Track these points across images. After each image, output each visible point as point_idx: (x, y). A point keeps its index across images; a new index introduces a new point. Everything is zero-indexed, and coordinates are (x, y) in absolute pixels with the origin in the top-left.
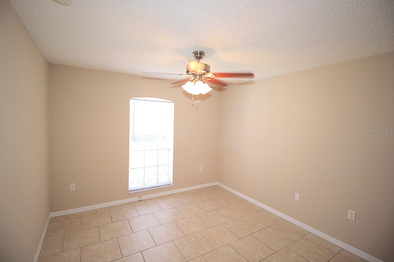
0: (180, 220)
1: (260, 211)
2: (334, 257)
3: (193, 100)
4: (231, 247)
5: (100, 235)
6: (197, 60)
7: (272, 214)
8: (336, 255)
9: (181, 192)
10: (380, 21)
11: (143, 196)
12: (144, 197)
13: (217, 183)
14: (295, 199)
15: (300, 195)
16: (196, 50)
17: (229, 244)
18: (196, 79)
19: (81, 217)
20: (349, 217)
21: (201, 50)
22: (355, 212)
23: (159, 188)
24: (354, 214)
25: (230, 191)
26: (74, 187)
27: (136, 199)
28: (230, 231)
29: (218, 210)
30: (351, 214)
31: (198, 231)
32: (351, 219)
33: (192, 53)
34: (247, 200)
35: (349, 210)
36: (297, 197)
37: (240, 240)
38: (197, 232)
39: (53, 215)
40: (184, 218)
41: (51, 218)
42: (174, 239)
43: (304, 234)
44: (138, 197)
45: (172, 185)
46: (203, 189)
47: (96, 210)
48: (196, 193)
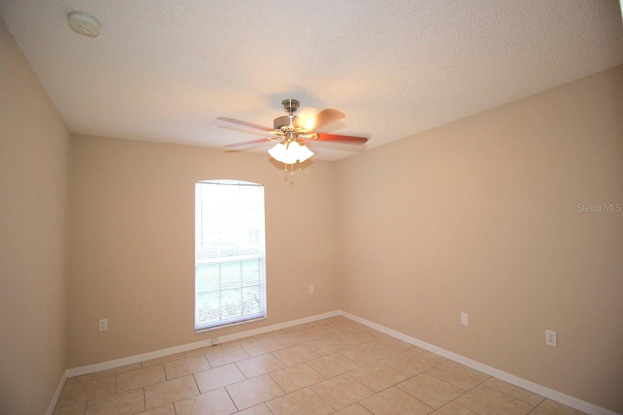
0: (277, 370)
1: (409, 349)
2: (532, 411)
3: (287, 170)
4: (360, 406)
5: (146, 400)
6: (289, 113)
7: (429, 352)
8: (535, 408)
9: (281, 330)
10: (536, 34)
11: (219, 338)
12: (221, 339)
13: (339, 312)
14: (462, 323)
15: (468, 315)
16: (286, 99)
17: (357, 402)
18: (289, 140)
19: (116, 375)
20: (548, 343)
21: (293, 98)
22: (555, 332)
23: (245, 324)
24: (555, 336)
25: (360, 322)
26: (106, 325)
27: (207, 343)
28: (360, 382)
29: (340, 352)
30: (550, 337)
31: (308, 385)
32: (551, 344)
33: (281, 103)
34: (388, 335)
35: (546, 331)
36: (464, 318)
37: (376, 395)
38: (306, 387)
39: (70, 373)
40: (285, 367)
41: (68, 378)
42: (267, 400)
43: (481, 380)
44: (211, 340)
45: (266, 317)
46: (318, 323)
47: (141, 362)
48: (305, 329)
